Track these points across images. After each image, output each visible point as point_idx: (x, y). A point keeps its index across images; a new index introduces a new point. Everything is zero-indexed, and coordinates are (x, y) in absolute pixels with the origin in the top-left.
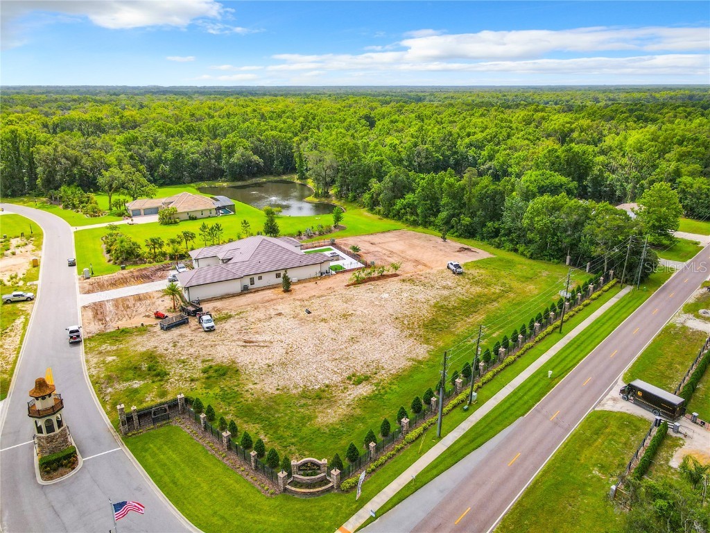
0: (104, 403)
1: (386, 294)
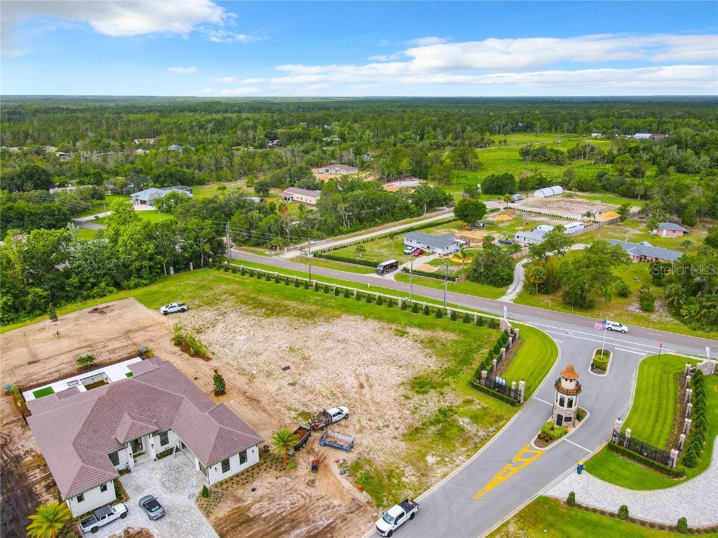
0: (498, 429)
1: (238, 337)
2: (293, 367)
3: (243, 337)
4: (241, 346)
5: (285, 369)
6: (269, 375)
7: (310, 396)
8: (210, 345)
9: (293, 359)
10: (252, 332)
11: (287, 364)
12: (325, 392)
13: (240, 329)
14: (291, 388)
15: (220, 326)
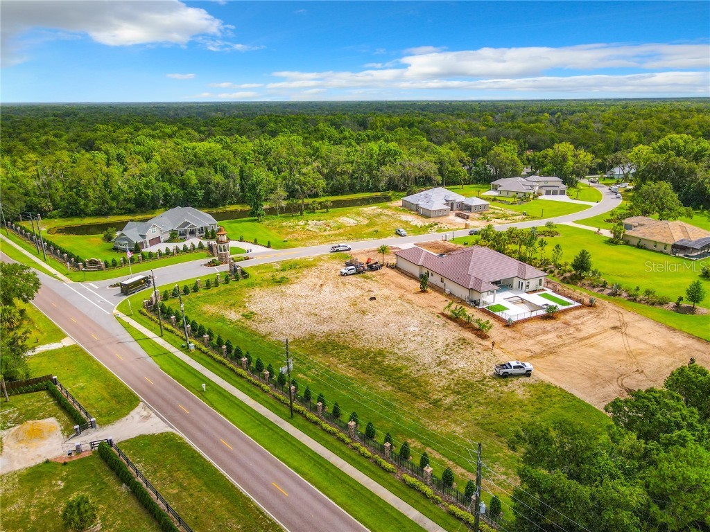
1: (417, 329)
2: (367, 299)
3: (412, 329)
4: (412, 321)
5: (374, 299)
6: (387, 298)
7: (360, 285)
8: (444, 325)
9: (365, 305)
10: (401, 333)
11: (370, 302)
12: (349, 286)
13: (416, 338)
14: (372, 290)
15: (440, 345)
